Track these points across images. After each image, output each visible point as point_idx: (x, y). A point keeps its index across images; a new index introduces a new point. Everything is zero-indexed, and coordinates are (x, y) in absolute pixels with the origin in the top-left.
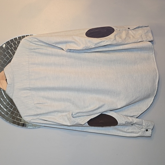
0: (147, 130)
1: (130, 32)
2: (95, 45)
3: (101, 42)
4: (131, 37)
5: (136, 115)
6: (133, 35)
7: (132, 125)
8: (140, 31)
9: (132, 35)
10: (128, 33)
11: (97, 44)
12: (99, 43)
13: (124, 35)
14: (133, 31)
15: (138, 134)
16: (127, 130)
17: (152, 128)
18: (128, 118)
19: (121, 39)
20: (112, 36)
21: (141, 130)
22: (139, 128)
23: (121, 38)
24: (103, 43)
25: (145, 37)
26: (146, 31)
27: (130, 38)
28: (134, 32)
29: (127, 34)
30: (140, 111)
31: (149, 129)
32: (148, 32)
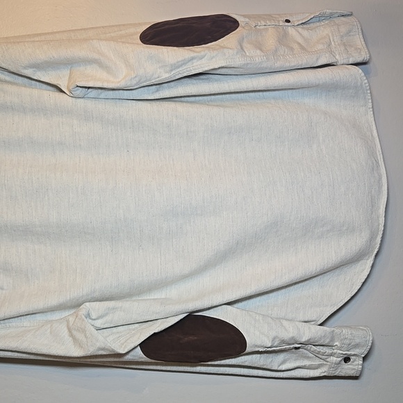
0: (347, 360)
1: (291, 31)
2: (171, 70)
3: (193, 59)
4: (296, 46)
5: (313, 319)
6: (300, 40)
7: (296, 348)
8: (324, 31)
9: (299, 44)
10: (286, 34)
11: (178, 67)
12: (184, 63)
13: (270, 40)
14: (300, 30)
15: (316, 371)
16: (279, 366)
17: (366, 353)
18: (282, 325)
19: (261, 50)
20: (229, 40)
21: (328, 360)
22: (320, 356)
23: (259, 46)
24: (199, 63)
25: (343, 48)
26: (343, 29)
27: (292, 49)
28: (305, 33)
29: (283, 39)
30: (326, 306)
31: (354, 355)
32: (350, 31)
